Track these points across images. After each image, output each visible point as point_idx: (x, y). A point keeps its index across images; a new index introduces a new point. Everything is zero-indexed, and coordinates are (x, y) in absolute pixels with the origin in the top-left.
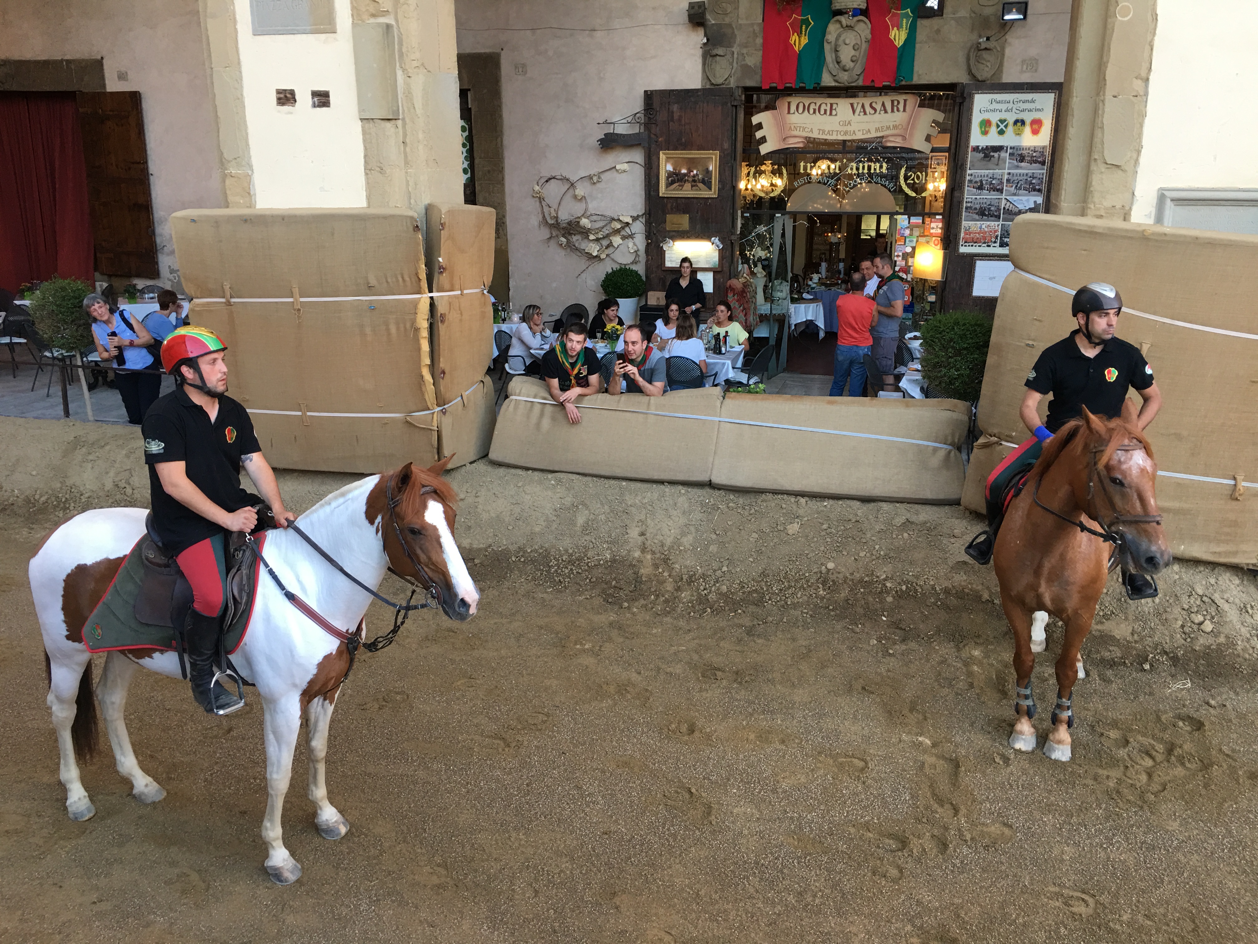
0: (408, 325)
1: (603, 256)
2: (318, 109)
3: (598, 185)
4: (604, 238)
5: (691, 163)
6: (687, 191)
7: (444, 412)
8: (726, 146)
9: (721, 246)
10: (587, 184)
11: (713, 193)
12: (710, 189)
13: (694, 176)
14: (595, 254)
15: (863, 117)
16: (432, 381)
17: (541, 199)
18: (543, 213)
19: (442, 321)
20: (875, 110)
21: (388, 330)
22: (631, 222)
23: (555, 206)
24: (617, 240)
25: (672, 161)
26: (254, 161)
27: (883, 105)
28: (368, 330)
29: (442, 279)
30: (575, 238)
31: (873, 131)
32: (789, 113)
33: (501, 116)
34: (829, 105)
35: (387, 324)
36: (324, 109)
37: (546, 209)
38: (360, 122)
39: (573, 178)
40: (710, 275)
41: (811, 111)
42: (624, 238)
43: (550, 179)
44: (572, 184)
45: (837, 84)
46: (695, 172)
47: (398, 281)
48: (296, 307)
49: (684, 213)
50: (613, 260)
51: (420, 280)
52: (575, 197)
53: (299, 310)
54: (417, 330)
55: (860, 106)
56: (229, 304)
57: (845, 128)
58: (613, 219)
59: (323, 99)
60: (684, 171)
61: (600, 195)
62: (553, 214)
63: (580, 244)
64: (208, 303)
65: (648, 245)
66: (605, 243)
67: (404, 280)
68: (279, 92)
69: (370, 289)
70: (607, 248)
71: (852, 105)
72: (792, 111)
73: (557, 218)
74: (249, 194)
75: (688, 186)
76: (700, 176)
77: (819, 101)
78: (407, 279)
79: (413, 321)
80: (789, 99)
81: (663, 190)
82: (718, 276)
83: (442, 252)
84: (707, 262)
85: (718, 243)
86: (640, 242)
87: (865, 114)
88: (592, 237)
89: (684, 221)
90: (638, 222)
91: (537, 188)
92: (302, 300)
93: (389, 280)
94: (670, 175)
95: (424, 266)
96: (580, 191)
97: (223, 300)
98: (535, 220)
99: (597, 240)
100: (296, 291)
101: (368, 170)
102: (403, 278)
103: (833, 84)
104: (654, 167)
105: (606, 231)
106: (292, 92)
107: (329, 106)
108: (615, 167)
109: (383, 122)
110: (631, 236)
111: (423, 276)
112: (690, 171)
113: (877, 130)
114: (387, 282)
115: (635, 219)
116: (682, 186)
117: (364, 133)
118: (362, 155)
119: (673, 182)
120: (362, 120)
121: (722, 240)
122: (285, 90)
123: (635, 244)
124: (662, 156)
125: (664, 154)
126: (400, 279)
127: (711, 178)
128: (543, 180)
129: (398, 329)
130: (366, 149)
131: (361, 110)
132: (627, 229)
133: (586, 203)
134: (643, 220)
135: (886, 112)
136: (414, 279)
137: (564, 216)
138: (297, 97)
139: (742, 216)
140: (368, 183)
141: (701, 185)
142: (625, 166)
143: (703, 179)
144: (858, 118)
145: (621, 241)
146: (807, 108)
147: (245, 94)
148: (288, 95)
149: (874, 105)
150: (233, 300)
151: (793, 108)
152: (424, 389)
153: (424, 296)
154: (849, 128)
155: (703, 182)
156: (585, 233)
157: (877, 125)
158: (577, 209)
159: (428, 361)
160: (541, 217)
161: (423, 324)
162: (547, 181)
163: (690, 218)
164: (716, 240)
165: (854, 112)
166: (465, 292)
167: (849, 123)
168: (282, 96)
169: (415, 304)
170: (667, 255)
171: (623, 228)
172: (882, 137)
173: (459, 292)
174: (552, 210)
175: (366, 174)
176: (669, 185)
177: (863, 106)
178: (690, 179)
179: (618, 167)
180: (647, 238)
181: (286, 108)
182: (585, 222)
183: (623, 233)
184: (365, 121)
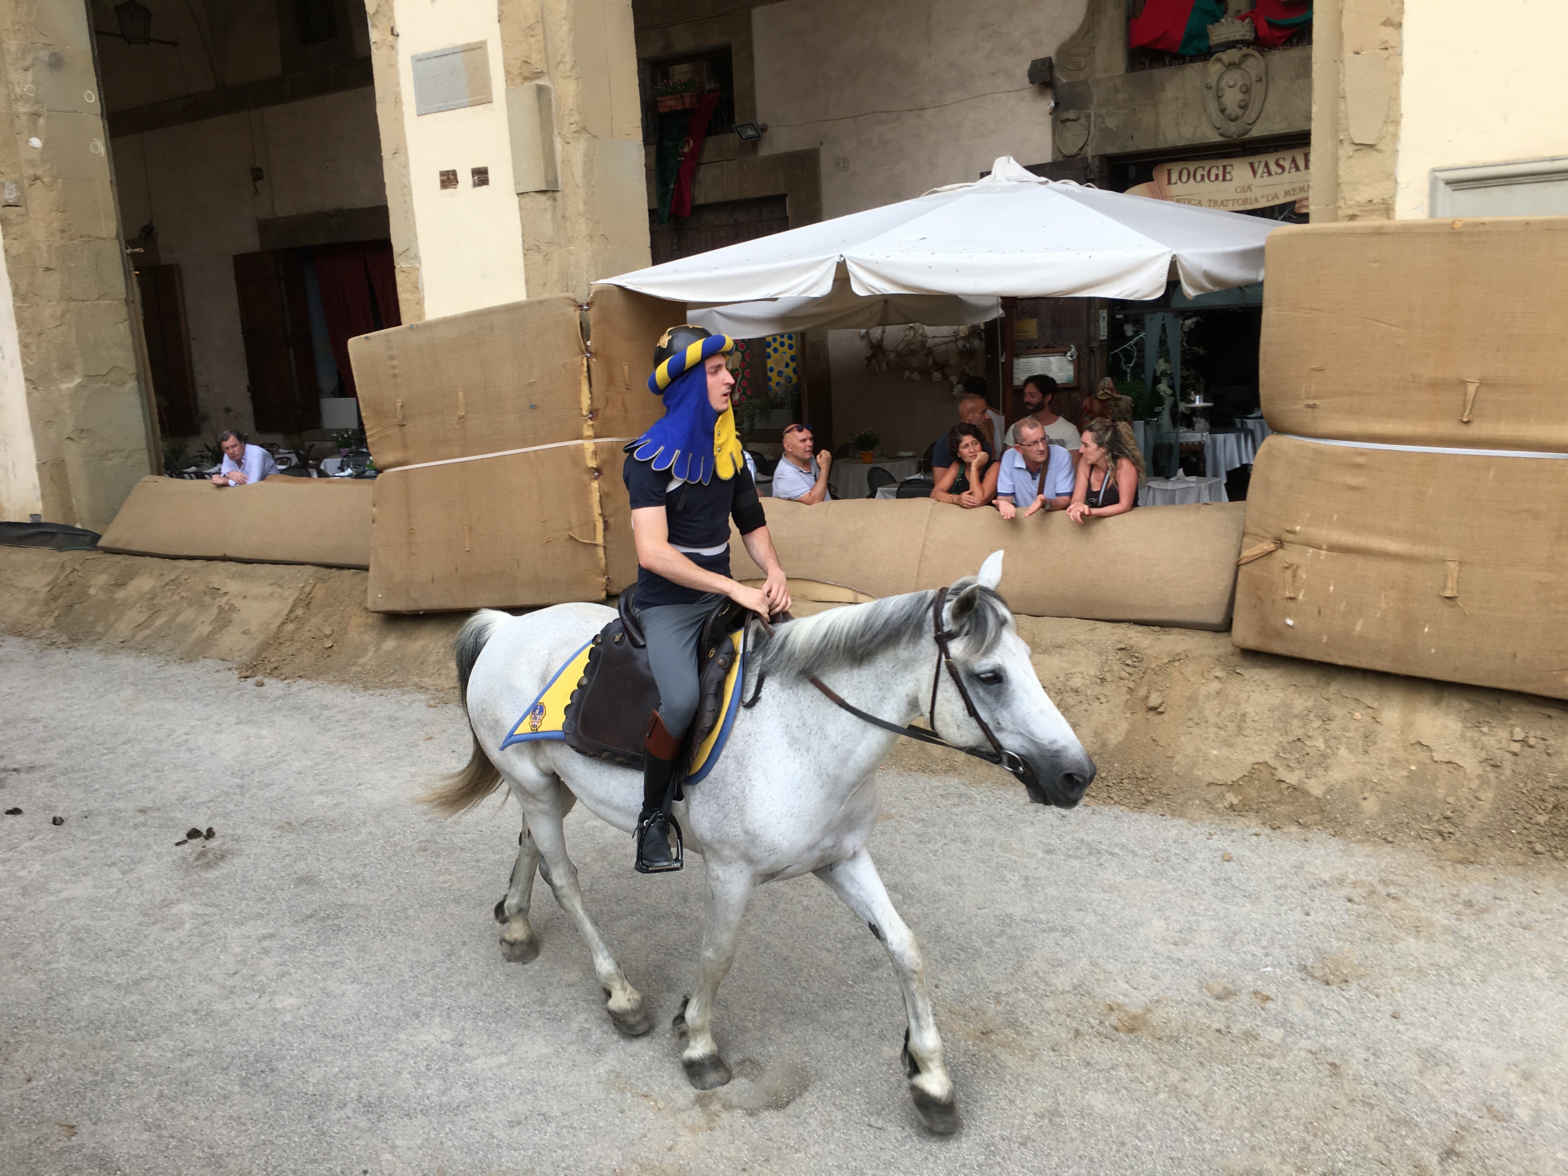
0: (571, 423)
2: (478, 188)
9: (1077, 356)
15: (1267, 179)
20: (1283, 168)
26: (423, 254)
27: (1294, 161)
28: (531, 433)
31: (1281, 195)
32: (1169, 183)
34: (1221, 168)
35: (549, 424)
36: (484, 187)
38: (516, 198)
41: (1199, 178)
45: (1223, 139)
53: (464, 417)
55: (1263, 164)
57: (1243, 196)
59: (482, 177)
65: (988, 360)
68: (442, 174)
69: (531, 386)
71: (1252, 165)
72: (1173, 181)
74: (418, 289)
77: (1207, 164)
80: (1169, 166)
83: (592, 337)
87: (1270, 174)
89: (1031, 327)
100: (461, 396)
101: (527, 251)
103: (1219, 139)
106: (454, 173)
107: (487, 184)
109: (537, 195)
113: (1287, 193)
117: (521, 209)
118: (520, 234)
120: (518, 194)
122: (448, 171)
130: (523, 227)
131: (517, 184)
135: (1297, 169)
138: (459, 178)
140: (526, 265)
144: (1263, 180)
146: (1191, 175)
147: (412, 181)
148: (451, 177)
149: (1281, 162)
151: (1174, 177)
154: (1249, 195)
157: (1286, 187)
163: (1039, 323)
165: (1255, 173)
167: (1249, 188)
168: (445, 178)
172: (1294, 202)
175: (525, 255)
177: (1266, 165)
181: (449, 191)
184: (521, 196)
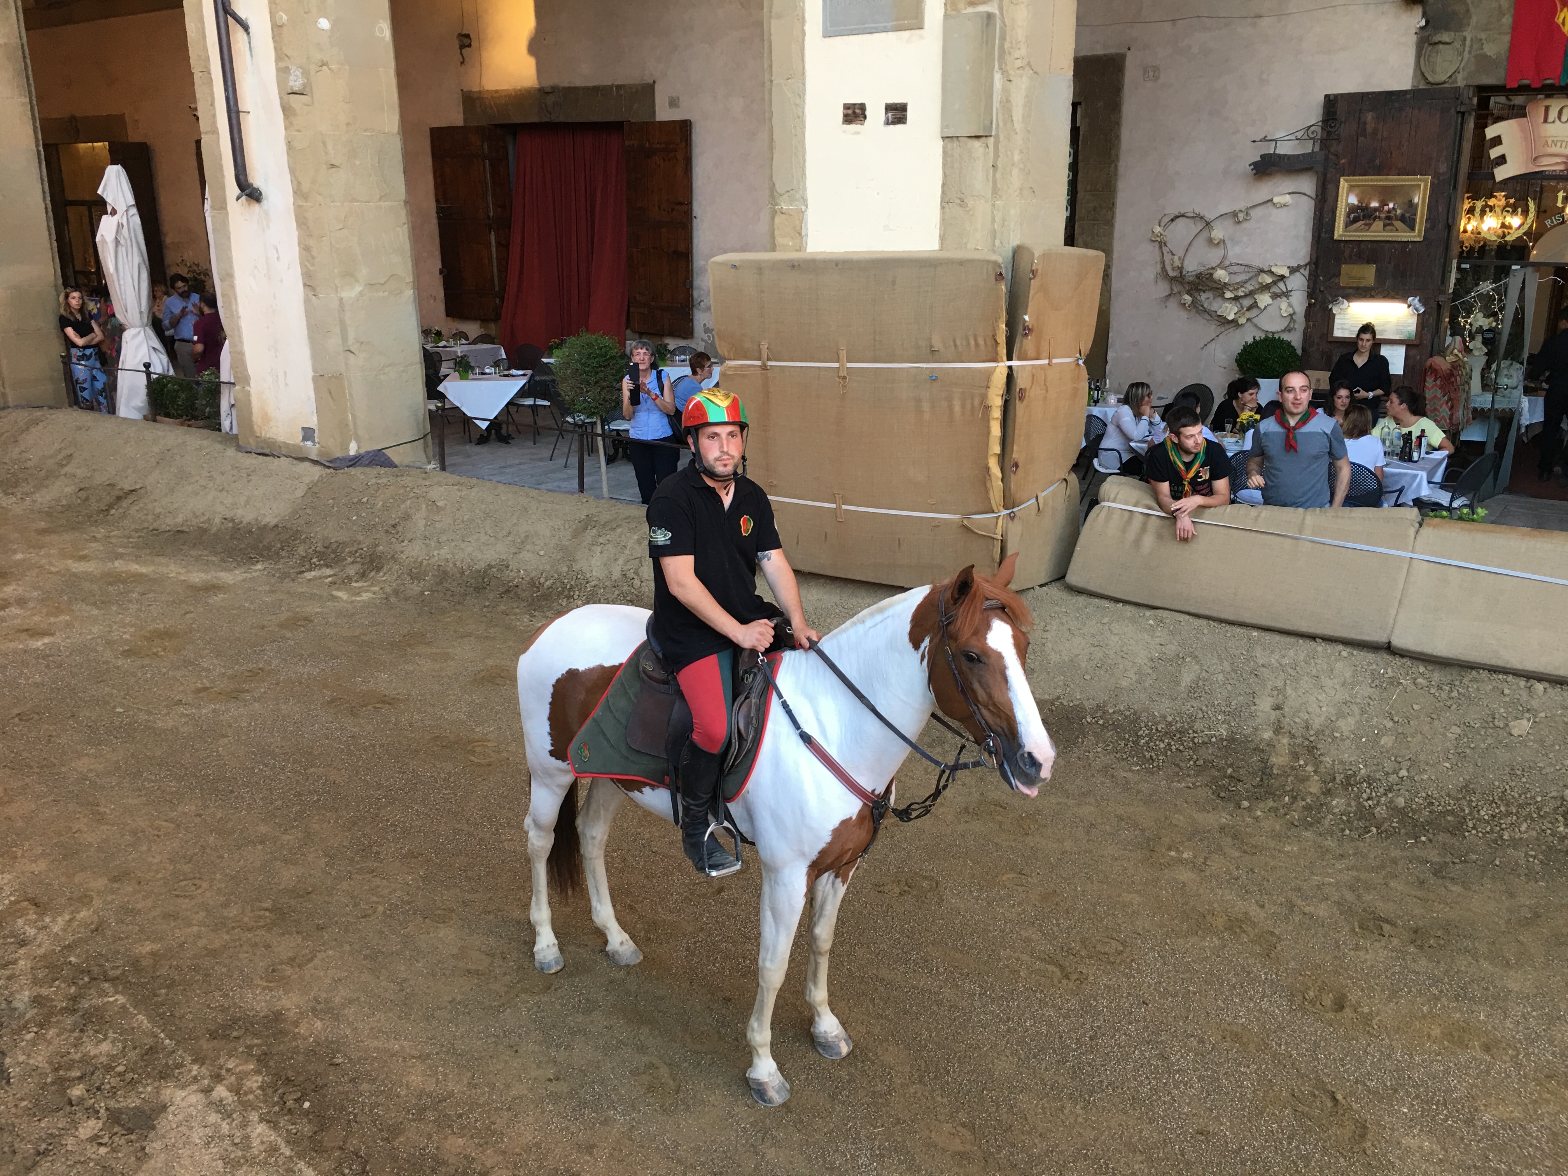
0: (977, 402)
1: (1242, 321)
2: (892, 126)
3: (1245, 225)
4: (1246, 296)
5: (1386, 193)
6: (1376, 233)
7: (1012, 517)
8: (1443, 168)
9: (1422, 310)
10: (1229, 223)
11: (1416, 235)
12: (1412, 229)
13: (1389, 211)
14: (1231, 317)
16: (1000, 475)
17: (1162, 244)
18: (1163, 262)
19: (1020, 398)
21: (951, 408)
22: (1287, 275)
23: (1181, 253)
24: (1264, 299)
25: (1357, 191)
26: (810, 194)
28: (926, 406)
29: (1028, 344)
30: (1203, 296)
32: (1545, 121)
33: (1118, 137)
35: (949, 400)
36: (899, 127)
37: (1167, 257)
38: (941, 142)
39: (1209, 216)
40: (1401, 350)
42: (1275, 296)
43: (1177, 217)
44: (1208, 224)
46: (1391, 205)
47: (968, 344)
48: (841, 374)
49: (1368, 262)
50: (1256, 326)
51: (997, 343)
52: (1210, 241)
53: (844, 378)
54: (988, 408)
56: (764, 367)
58: (1262, 271)
59: (899, 114)
60: (1374, 204)
61: (1245, 239)
62: (1177, 263)
63: (1211, 303)
64: (742, 366)
65: (1310, 306)
66: (1247, 302)
67: (977, 345)
68: (847, 107)
69: (933, 354)
70: (1249, 309)
72: (1550, 119)
73: (1181, 269)
74: (800, 234)
75: (1379, 224)
76: (1399, 212)
78: (981, 342)
79: (984, 397)
81: (1339, 232)
82: (1413, 352)
83: (1029, 309)
84: (1398, 331)
85: (1418, 305)
86: (1298, 302)
88: (1228, 295)
89: (1368, 273)
90: (1298, 274)
91: (1158, 229)
92: (849, 365)
93: (958, 343)
94: (1352, 209)
95: (1004, 326)
96: (1218, 233)
97: (759, 363)
98: (1151, 272)
99: (1236, 299)
100: (843, 354)
101: (945, 201)
102: (976, 340)
104: (1330, 199)
105: (1250, 287)
106: (862, 107)
107: (904, 123)
108: (1271, 200)
109: (970, 140)
110: (1286, 294)
111: (1002, 339)
112: (1384, 203)
114: (956, 346)
115: (1293, 270)
116: (1370, 225)
117: (945, 152)
118: (940, 183)
119: (1356, 220)
120: (944, 138)
121: (1423, 302)
122: (855, 105)
123: (1290, 305)
124: (1343, 184)
125: (1346, 181)
126: (972, 342)
127: (1415, 215)
128: (1167, 219)
129: (963, 406)
130: (945, 175)
131: (944, 126)
132: (1281, 285)
133: (1225, 248)
134: (1307, 273)
136: (990, 342)
137: (1192, 266)
138: (868, 113)
139: (1459, 269)
140: (943, 220)
141: (1398, 224)
142: (1287, 199)
143: (1403, 216)
145: (1270, 301)
147: (807, 111)
148: (857, 111)
150: (770, 363)
151: (1553, 114)
152: (989, 485)
153: (1001, 364)
155: (1402, 219)
156: (1219, 289)
158: (1213, 257)
159: (996, 449)
160: (1159, 266)
161: (996, 401)
162: (1172, 220)
163: (1377, 270)
164: (1415, 301)
166: (1055, 361)
168: (850, 112)
169: (988, 375)
170: (1337, 321)
171: (1274, 283)
173: (1046, 362)
174: (1176, 258)
175: (943, 208)
176: (1349, 223)
178: (1383, 216)
179: (1276, 200)
180: (1310, 296)
181: (853, 127)
182: (1221, 275)
183: (1274, 289)
184: (947, 140)
